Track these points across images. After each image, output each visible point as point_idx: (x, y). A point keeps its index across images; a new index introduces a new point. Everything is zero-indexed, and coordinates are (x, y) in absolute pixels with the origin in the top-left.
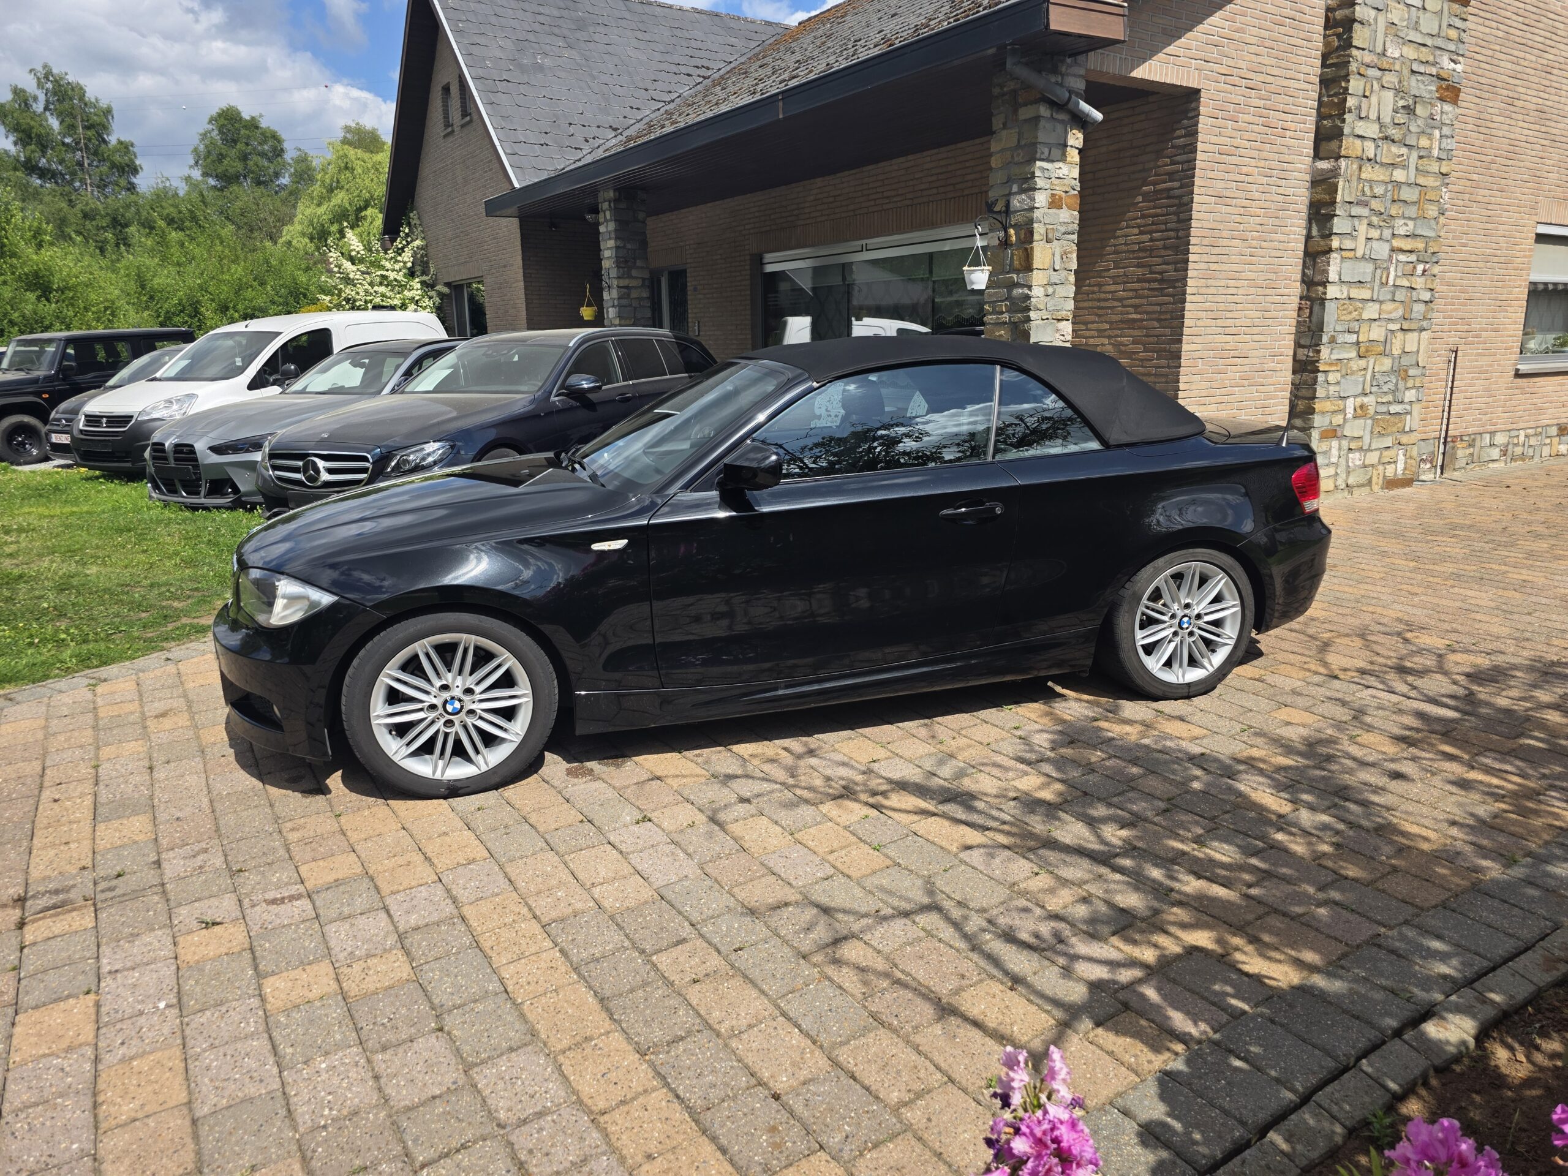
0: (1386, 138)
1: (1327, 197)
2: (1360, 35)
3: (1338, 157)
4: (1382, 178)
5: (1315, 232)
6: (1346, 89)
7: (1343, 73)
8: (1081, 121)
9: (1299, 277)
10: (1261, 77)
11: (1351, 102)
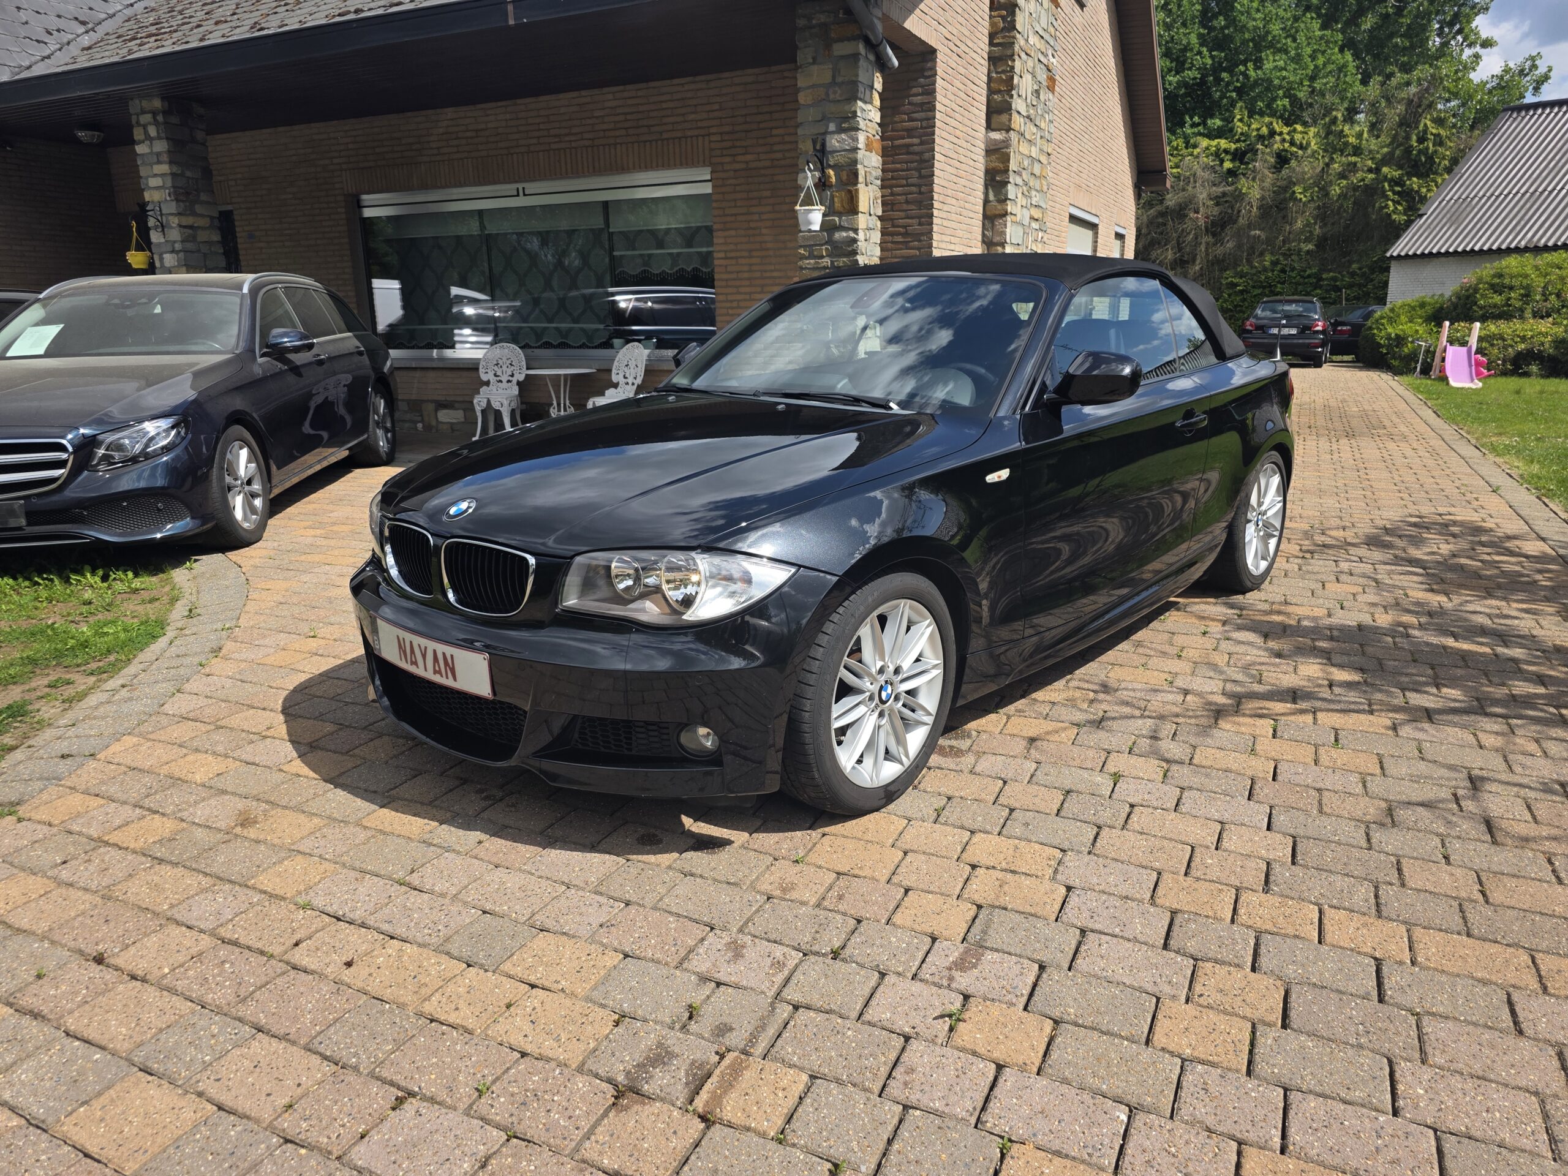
0: (1028, 117)
1: (1001, 165)
2: (1021, 20)
3: (1009, 129)
4: (1026, 152)
5: (991, 197)
6: (1013, 68)
7: (1009, 52)
8: (882, 64)
9: (980, 238)
10: (963, 47)
11: (1016, 80)
